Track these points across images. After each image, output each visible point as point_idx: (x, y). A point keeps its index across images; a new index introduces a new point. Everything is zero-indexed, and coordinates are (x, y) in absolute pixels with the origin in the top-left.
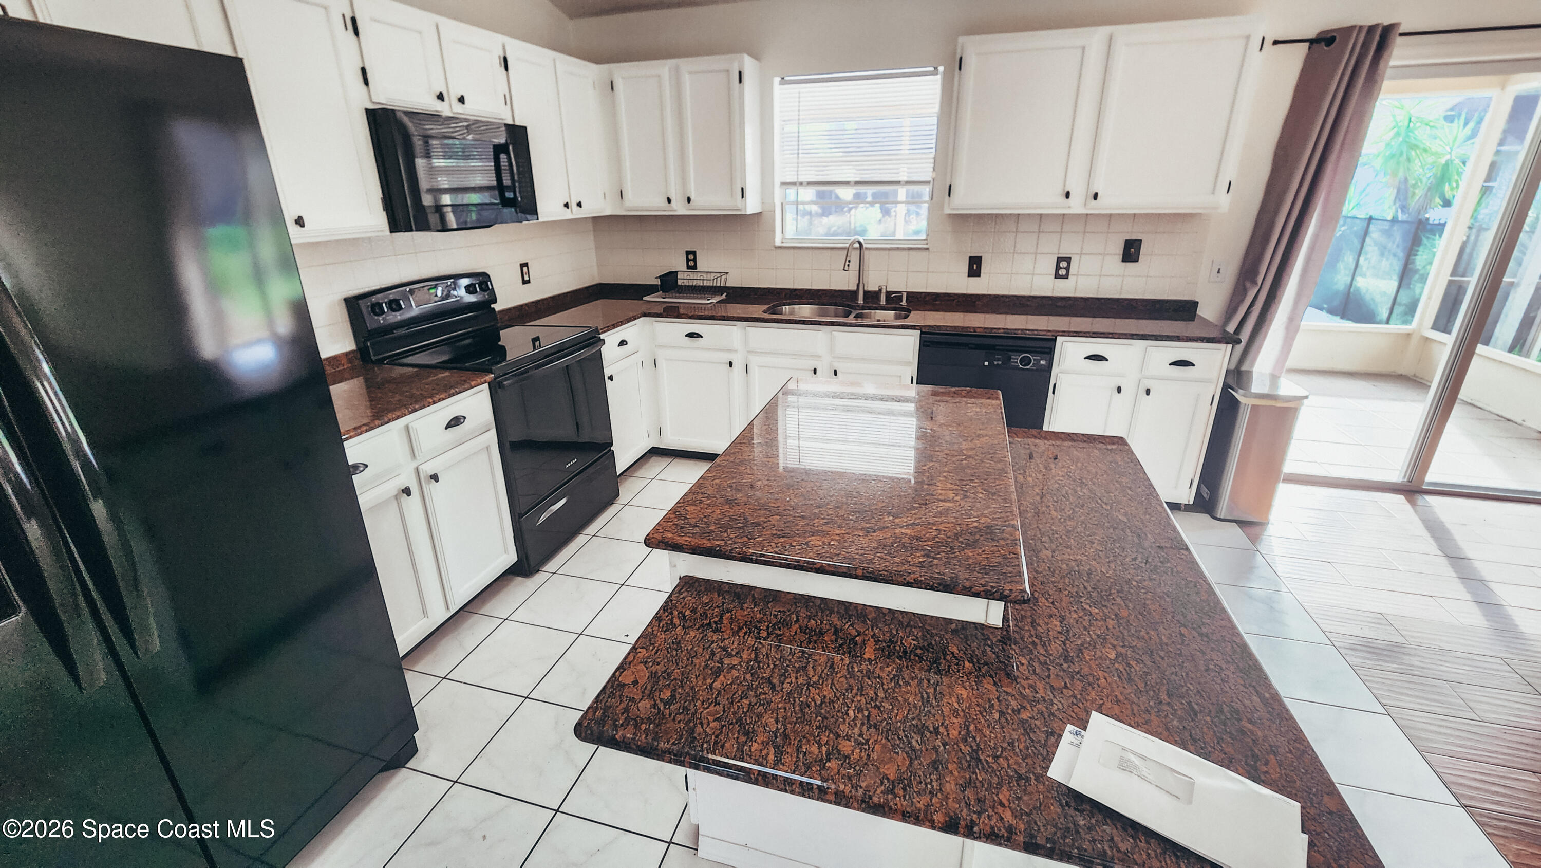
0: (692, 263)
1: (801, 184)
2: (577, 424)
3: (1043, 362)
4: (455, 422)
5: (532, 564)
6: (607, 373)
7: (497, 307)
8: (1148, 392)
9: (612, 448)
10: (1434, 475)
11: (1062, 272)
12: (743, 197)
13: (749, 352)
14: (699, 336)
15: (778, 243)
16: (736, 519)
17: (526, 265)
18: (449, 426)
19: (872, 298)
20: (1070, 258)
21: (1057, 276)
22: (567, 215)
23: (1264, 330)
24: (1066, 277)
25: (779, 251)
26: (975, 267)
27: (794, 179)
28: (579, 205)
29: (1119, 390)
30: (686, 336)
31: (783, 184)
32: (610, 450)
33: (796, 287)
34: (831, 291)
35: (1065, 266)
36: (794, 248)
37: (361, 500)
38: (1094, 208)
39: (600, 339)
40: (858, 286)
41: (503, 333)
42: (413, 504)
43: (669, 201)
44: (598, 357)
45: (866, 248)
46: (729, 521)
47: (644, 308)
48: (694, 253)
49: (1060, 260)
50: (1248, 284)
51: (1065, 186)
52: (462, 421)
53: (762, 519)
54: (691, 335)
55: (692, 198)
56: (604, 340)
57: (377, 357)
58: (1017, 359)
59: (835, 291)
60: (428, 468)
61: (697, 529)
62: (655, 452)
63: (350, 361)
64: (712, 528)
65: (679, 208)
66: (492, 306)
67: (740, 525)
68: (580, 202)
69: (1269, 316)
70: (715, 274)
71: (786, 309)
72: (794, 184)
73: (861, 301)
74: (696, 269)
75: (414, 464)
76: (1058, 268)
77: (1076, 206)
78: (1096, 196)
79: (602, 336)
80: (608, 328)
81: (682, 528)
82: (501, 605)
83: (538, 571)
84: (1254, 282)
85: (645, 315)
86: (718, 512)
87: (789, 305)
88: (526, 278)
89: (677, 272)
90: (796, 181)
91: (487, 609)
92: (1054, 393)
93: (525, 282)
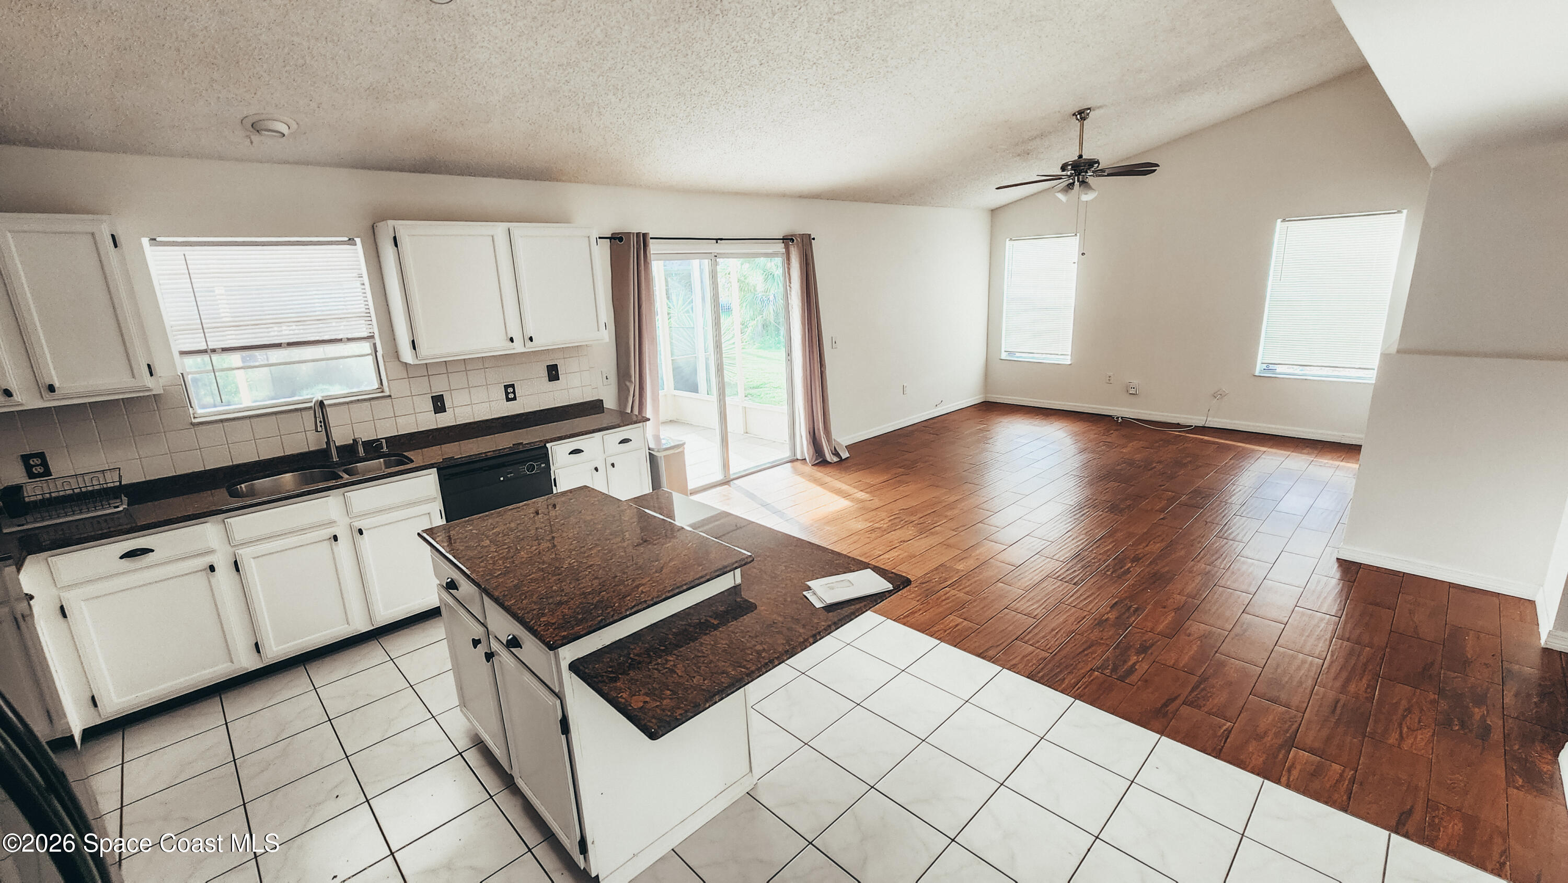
0: (38, 470)
1: (214, 351)
3: (543, 465)
8: (613, 465)
10: (734, 470)
11: (511, 396)
12: (151, 375)
13: (235, 546)
14: (147, 551)
19: (349, 452)
20: (514, 385)
21: (508, 400)
23: (644, 410)
24: (515, 399)
25: (201, 427)
26: (439, 404)
27: (203, 346)
29: (596, 469)
30: (123, 556)
31: (181, 353)
34: (288, 457)
35: (512, 391)
36: (221, 421)
38: (531, 348)
40: (328, 443)
45: (330, 405)
48: (40, 456)
49: (506, 387)
50: (628, 383)
51: (506, 333)
58: (524, 469)
65: (31, 401)
69: (644, 401)
72: (205, 351)
73: (335, 459)
74: (50, 475)
76: (507, 394)
77: (518, 347)
78: (531, 339)
84: (630, 381)
90: (205, 347)
92: (555, 485)
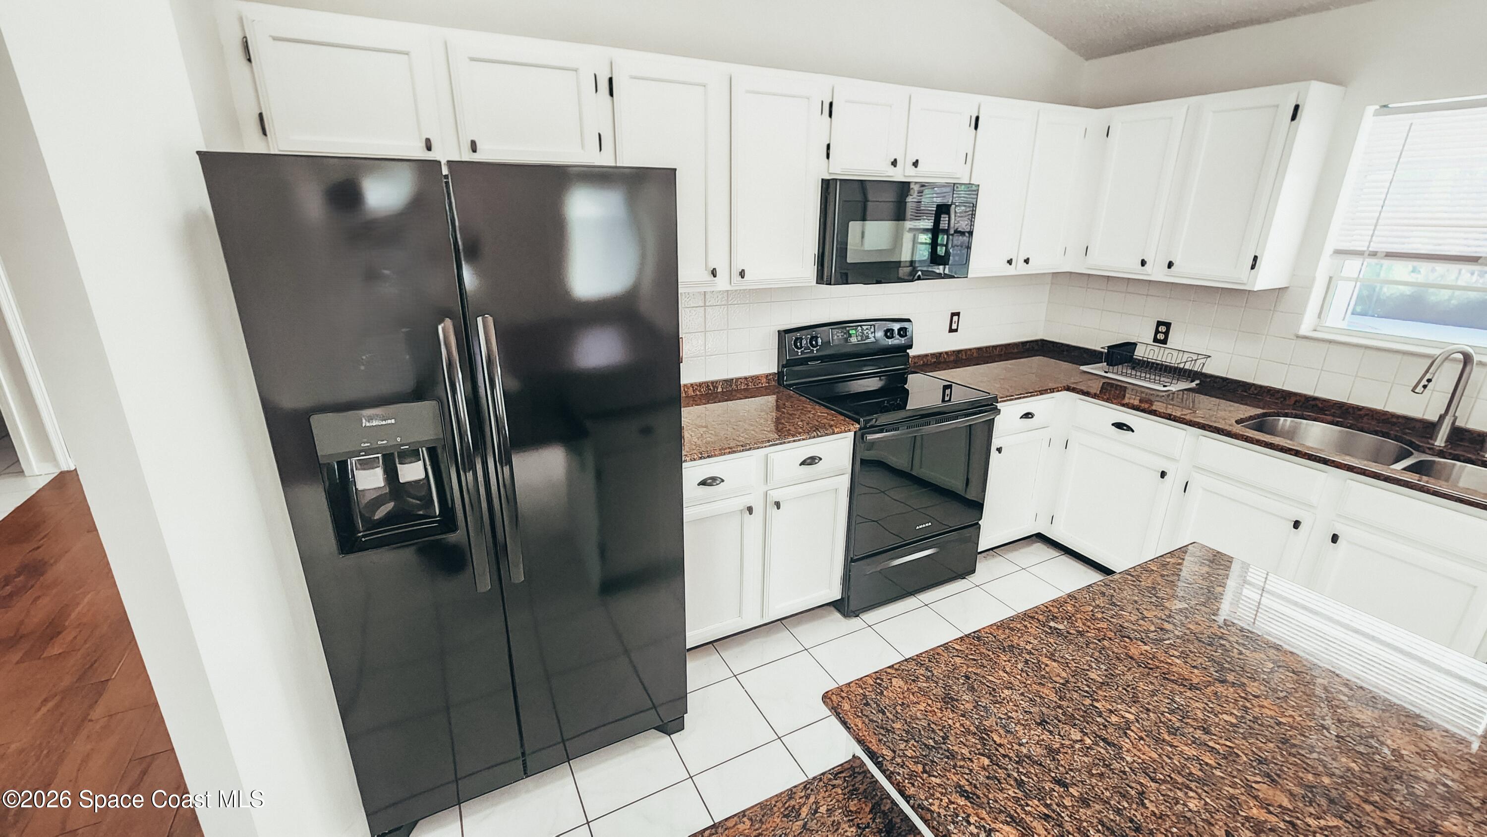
0: (1161, 337)
1: (1373, 254)
2: (968, 479)
4: (811, 461)
5: (852, 608)
6: (996, 443)
7: (911, 352)
9: (980, 522)
12: (1253, 267)
13: (1197, 468)
14: (1130, 429)
15: (1305, 329)
16: (933, 731)
17: (958, 314)
18: (803, 463)
19: (1469, 443)
22: (1011, 270)
25: (1304, 342)
27: (1362, 248)
28: (1027, 261)
30: (1113, 425)
31: (1338, 252)
32: (978, 523)
33: (1317, 395)
34: (1385, 413)
36: (1330, 342)
37: (686, 512)
39: (996, 408)
40: (1443, 416)
41: (910, 377)
42: (754, 522)
43: (1143, 263)
44: (990, 425)
46: (924, 728)
47: (1071, 381)
48: (1168, 325)
52: (817, 461)
53: (965, 751)
54: (1119, 426)
55: (1176, 263)
56: (1000, 410)
57: (788, 383)
59: (1393, 415)
60: (775, 495)
61: (880, 715)
62: (1040, 538)
63: (769, 381)
64: (897, 725)
65: (1156, 272)
66: (908, 351)
67: (931, 742)
68: (1028, 259)
70: (1191, 355)
71: (1285, 422)
72: (1360, 253)
73: (1439, 441)
74: (1166, 344)
75: (765, 488)
79: (999, 405)
80: (1010, 398)
81: (867, 704)
82: (809, 633)
83: (858, 616)
85: (1068, 389)
86: (922, 707)
87: (1296, 417)
88: (954, 327)
89: (1135, 344)
90: (1365, 249)
91: (797, 631)
93: (951, 330)
